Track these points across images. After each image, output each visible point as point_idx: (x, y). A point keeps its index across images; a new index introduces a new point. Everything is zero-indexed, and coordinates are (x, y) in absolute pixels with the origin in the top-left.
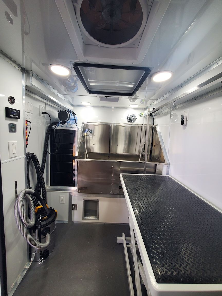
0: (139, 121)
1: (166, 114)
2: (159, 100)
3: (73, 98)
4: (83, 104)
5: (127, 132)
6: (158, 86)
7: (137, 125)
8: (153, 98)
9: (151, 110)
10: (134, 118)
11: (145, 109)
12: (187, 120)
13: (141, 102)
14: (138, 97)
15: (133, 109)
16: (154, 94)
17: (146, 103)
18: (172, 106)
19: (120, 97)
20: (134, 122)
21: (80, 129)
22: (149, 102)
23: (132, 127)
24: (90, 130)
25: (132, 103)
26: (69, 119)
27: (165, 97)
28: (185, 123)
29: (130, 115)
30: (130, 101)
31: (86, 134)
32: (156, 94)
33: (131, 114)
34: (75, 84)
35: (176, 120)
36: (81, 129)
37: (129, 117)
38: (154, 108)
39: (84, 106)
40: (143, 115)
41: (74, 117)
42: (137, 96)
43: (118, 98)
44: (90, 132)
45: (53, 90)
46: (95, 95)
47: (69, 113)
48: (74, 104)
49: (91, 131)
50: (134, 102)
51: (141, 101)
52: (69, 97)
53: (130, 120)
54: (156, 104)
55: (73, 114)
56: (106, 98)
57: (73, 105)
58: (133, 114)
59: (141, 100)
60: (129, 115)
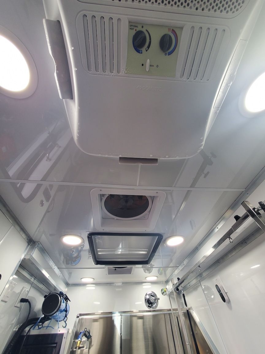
0: (163, 303)
1: (195, 288)
2: (179, 267)
3: (70, 274)
4: (84, 280)
5: (149, 331)
6: (173, 250)
7: (161, 313)
8: (171, 265)
9: (176, 281)
10: (155, 299)
11: (167, 282)
12: (226, 293)
13: (158, 273)
14: (154, 265)
15: (150, 284)
16: (171, 260)
17: (165, 274)
18: (197, 275)
19: (133, 266)
20: (156, 306)
21: (70, 331)
22: (169, 271)
23: (154, 316)
24: (87, 333)
25: (147, 274)
26: (57, 311)
27: (185, 262)
28: (226, 298)
29: (149, 295)
30: (145, 272)
31: (79, 342)
32: (174, 261)
33: (150, 292)
34: (78, 255)
35: (212, 297)
36: (73, 332)
37: (148, 297)
38: (178, 279)
39: (84, 285)
40: (166, 291)
41: (66, 306)
42: (152, 265)
43: (131, 269)
44: (86, 336)
45: (52, 263)
46: (103, 266)
47: (62, 297)
48: (70, 282)
49: (88, 335)
50: (149, 273)
51: (159, 271)
52: (66, 272)
53: (149, 303)
54: (178, 273)
55: (67, 299)
56: (115, 269)
57: (67, 284)
58: (153, 292)
59: (158, 269)
60: (146, 294)
